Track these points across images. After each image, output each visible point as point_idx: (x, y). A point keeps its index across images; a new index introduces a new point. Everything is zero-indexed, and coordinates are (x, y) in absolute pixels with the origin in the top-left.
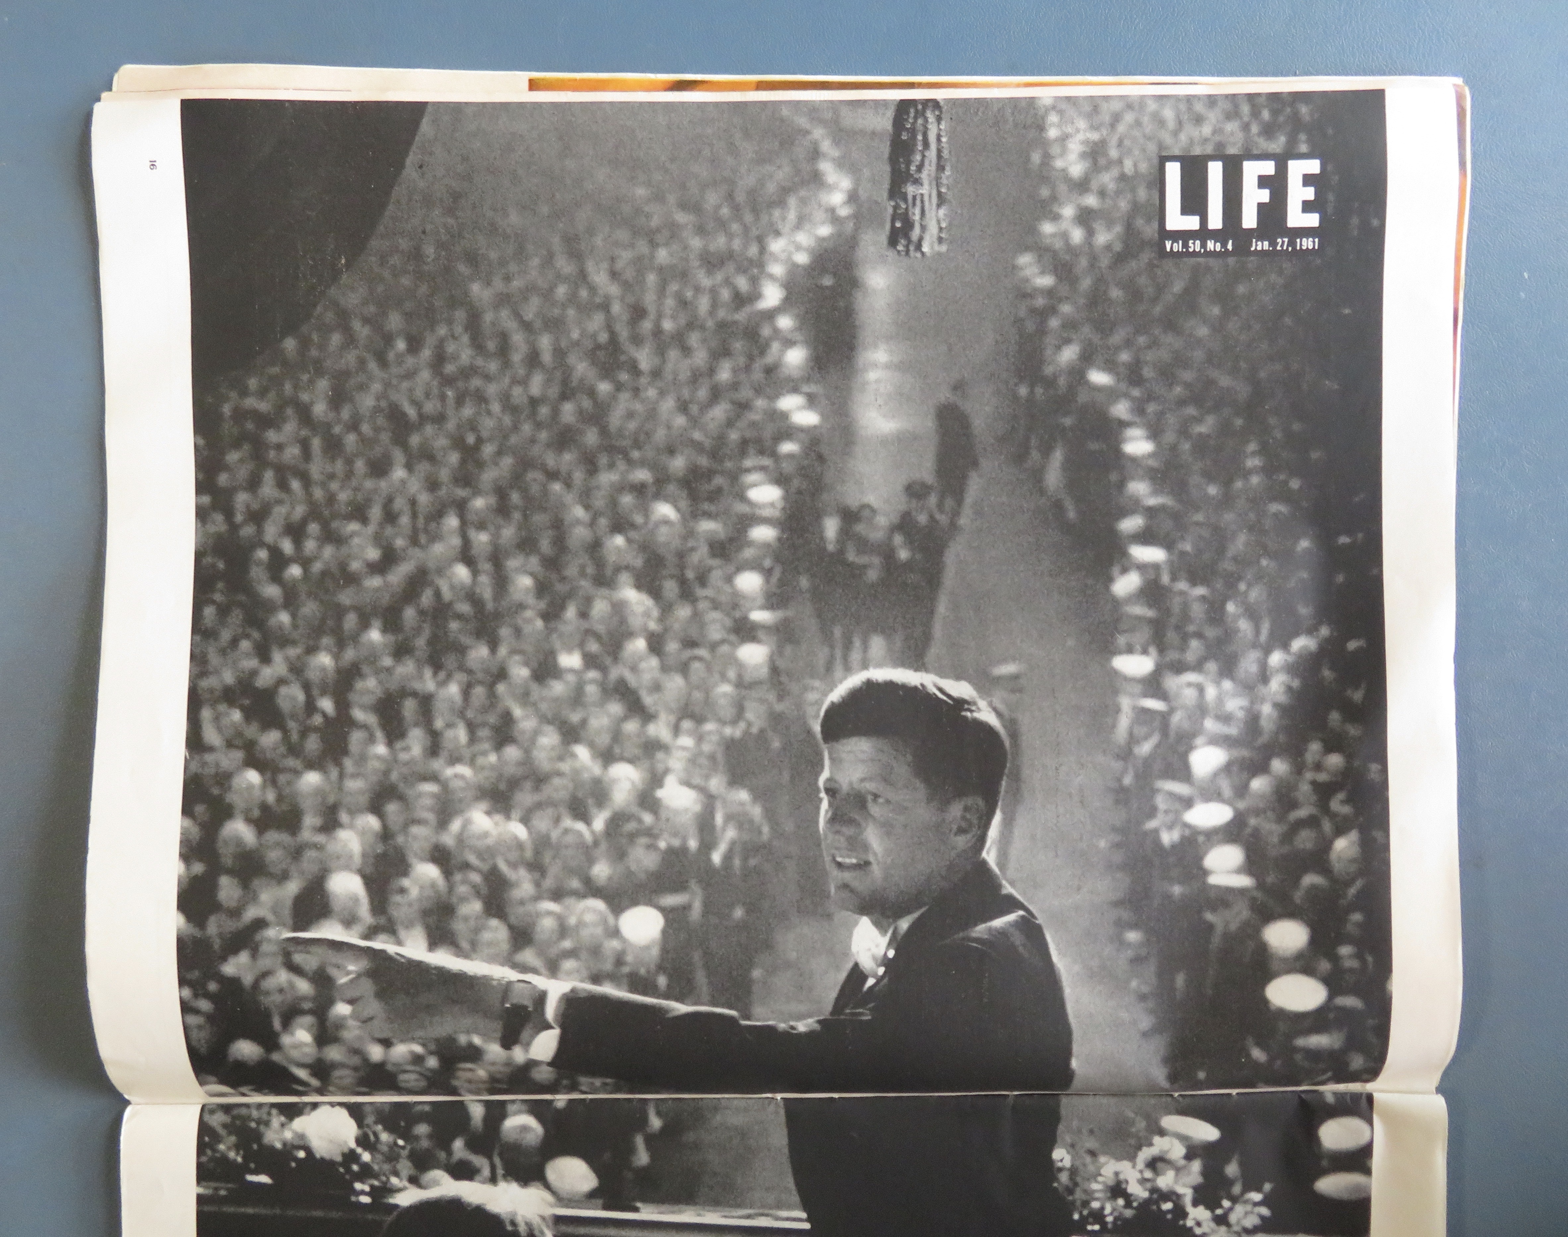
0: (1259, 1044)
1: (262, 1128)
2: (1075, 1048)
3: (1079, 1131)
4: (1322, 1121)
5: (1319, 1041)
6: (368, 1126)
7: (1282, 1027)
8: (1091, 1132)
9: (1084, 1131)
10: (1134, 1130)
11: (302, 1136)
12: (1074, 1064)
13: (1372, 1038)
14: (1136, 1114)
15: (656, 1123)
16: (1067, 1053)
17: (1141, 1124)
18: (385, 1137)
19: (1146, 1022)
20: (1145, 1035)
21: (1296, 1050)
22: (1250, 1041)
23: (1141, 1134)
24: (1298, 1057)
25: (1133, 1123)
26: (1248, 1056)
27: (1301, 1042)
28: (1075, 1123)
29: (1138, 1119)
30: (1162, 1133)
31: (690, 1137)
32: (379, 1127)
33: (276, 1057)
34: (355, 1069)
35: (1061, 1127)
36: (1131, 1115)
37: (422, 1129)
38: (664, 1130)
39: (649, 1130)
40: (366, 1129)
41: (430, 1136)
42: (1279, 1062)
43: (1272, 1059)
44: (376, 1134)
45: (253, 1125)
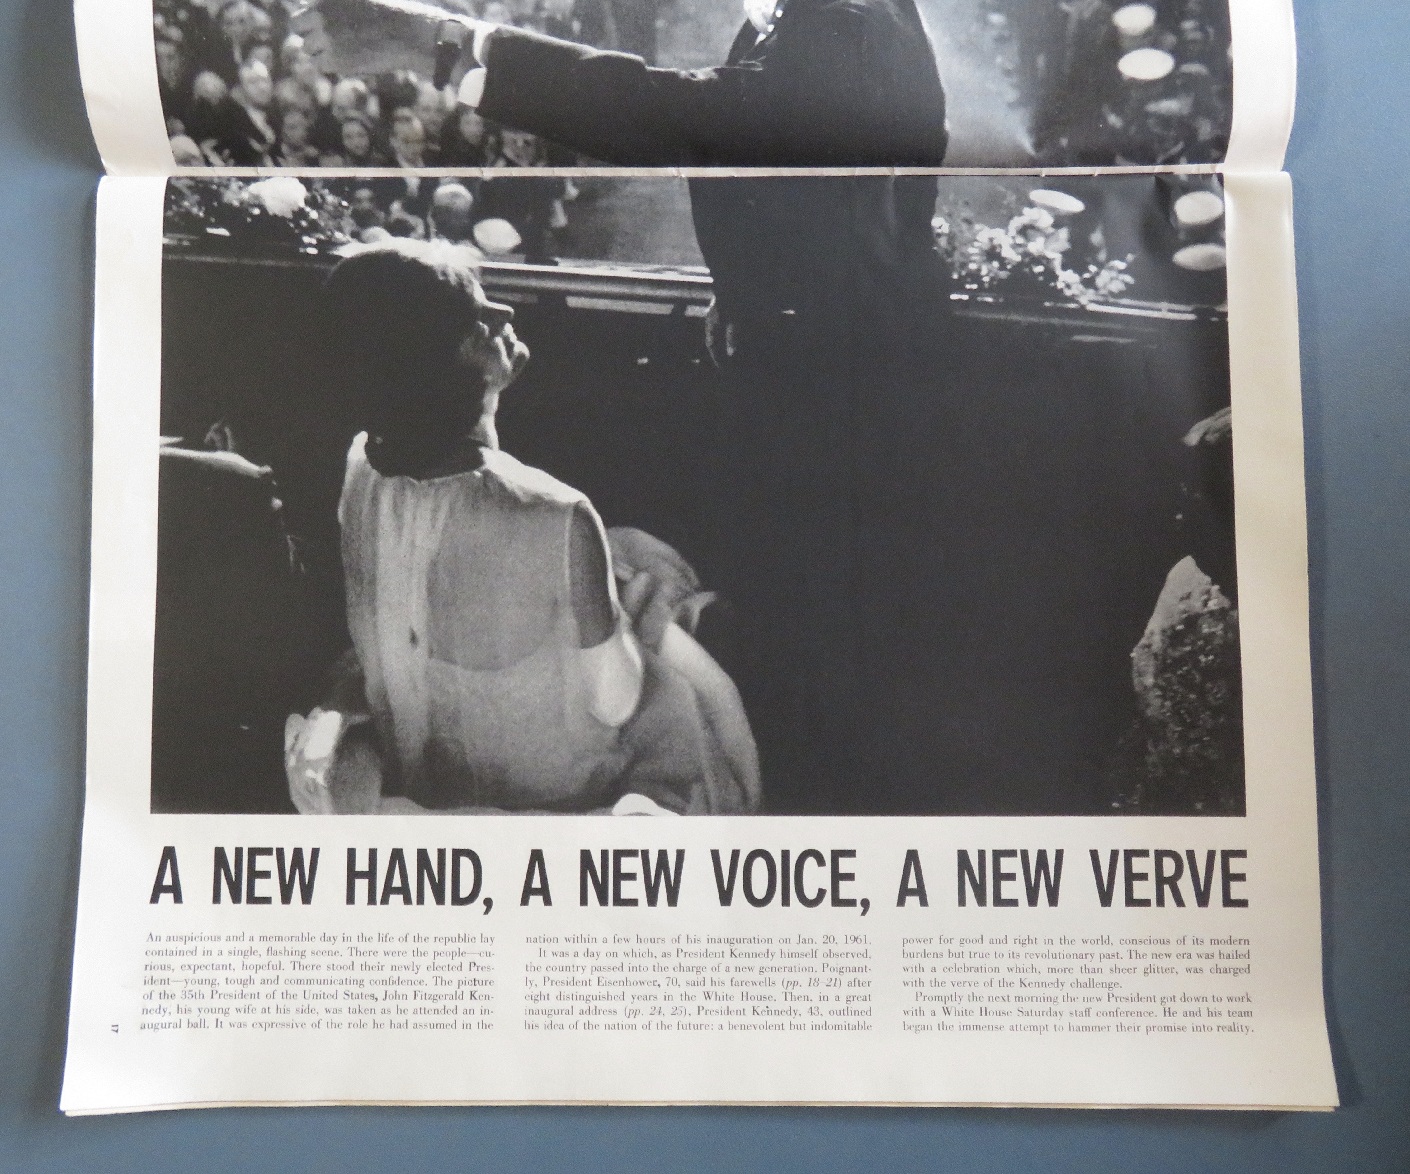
0: (1113, 111)
1: (222, 190)
2: (948, 110)
3: (956, 203)
4: (1178, 196)
5: (1169, 106)
6: (316, 190)
7: (1134, 94)
8: (967, 204)
9: (960, 202)
10: (1005, 202)
11: (257, 197)
12: (948, 125)
13: (1217, 103)
14: (1007, 188)
15: (572, 192)
16: (941, 116)
17: (1011, 198)
18: (331, 199)
19: (1012, 95)
20: (1011, 105)
21: (1147, 115)
22: (1106, 109)
23: (1012, 206)
24: (1151, 122)
25: (1004, 196)
26: (1105, 121)
27: (1153, 107)
28: (951, 197)
29: (1009, 193)
30: (1031, 205)
31: (603, 203)
32: (326, 191)
33: (236, 94)
34: (306, 114)
35: (939, 200)
36: (1003, 189)
37: (364, 193)
38: (579, 198)
39: (567, 198)
40: (314, 192)
41: (371, 200)
42: (1133, 128)
43: (1127, 124)
44: (323, 197)
45: (214, 187)
